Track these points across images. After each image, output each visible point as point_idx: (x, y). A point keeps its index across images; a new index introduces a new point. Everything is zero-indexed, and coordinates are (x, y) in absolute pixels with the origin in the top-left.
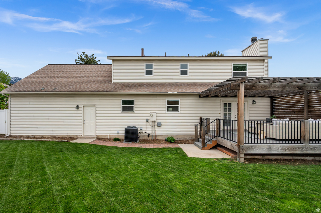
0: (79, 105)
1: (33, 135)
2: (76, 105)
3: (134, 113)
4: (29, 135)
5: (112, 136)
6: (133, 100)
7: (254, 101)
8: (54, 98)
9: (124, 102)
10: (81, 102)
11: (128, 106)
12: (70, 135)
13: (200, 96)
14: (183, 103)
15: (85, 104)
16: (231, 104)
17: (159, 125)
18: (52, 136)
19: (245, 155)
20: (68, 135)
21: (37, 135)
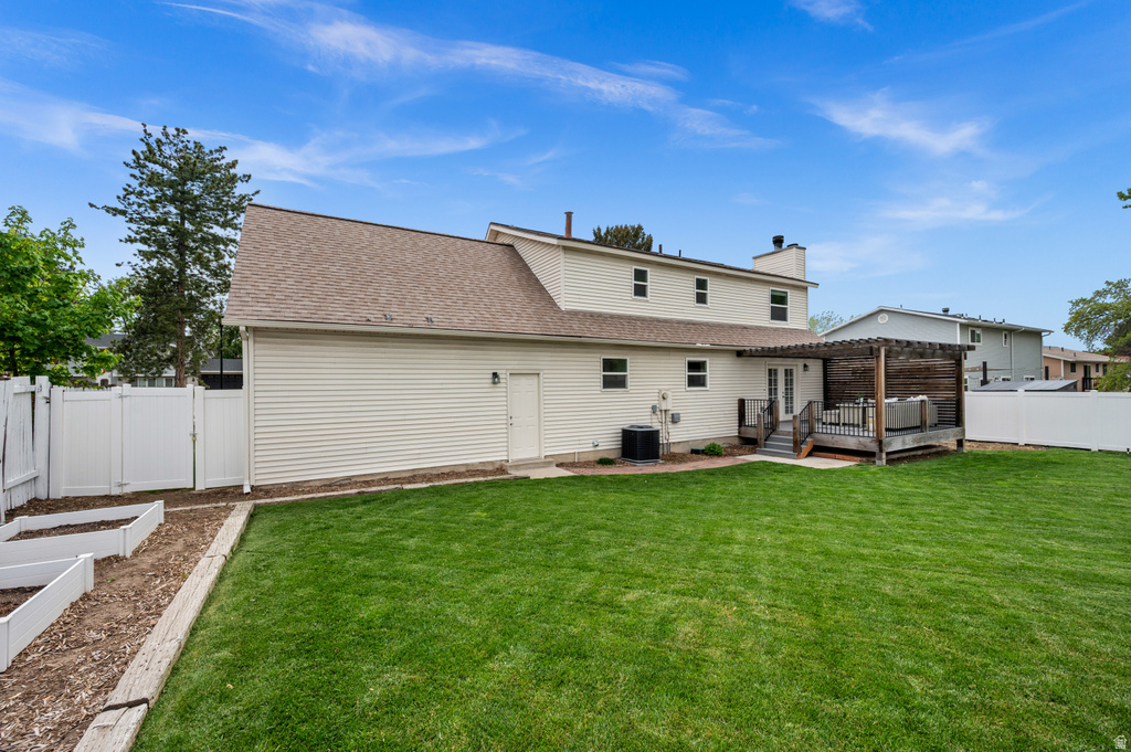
0: (499, 372)
1: (349, 478)
2: (492, 372)
3: (628, 392)
4: (333, 479)
5: (582, 456)
6: (625, 361)
7: (805, 366)
8: (423, 348)
9: (609, 365)
10: (505, 361)
11: (614, 375)
12: (473, 464)
13: (740, 354)
14: (715, 369)
15: (516, 367)
16: (776, 370)
17: (675, 419)
18: (416, 473)
19: (888, 454)
20: (467, 465)
21: (364, 475)
